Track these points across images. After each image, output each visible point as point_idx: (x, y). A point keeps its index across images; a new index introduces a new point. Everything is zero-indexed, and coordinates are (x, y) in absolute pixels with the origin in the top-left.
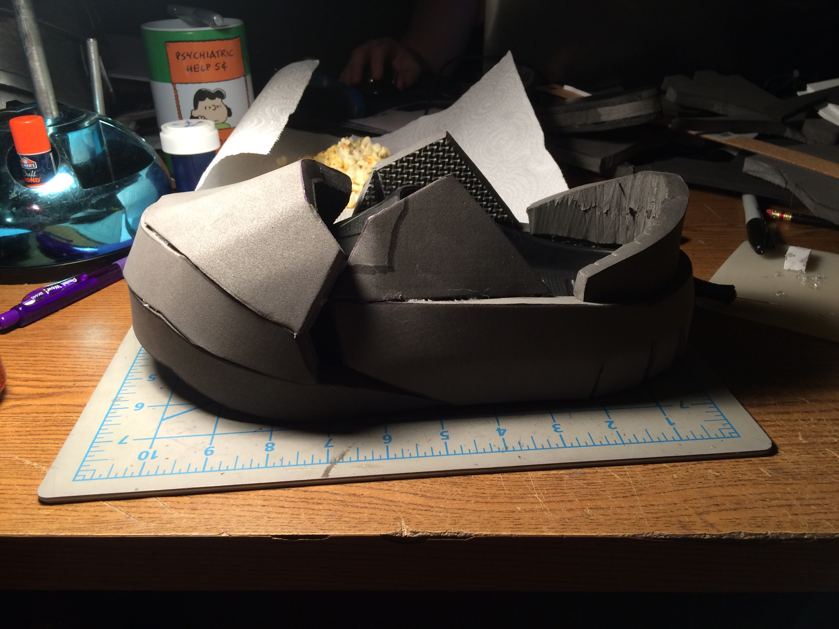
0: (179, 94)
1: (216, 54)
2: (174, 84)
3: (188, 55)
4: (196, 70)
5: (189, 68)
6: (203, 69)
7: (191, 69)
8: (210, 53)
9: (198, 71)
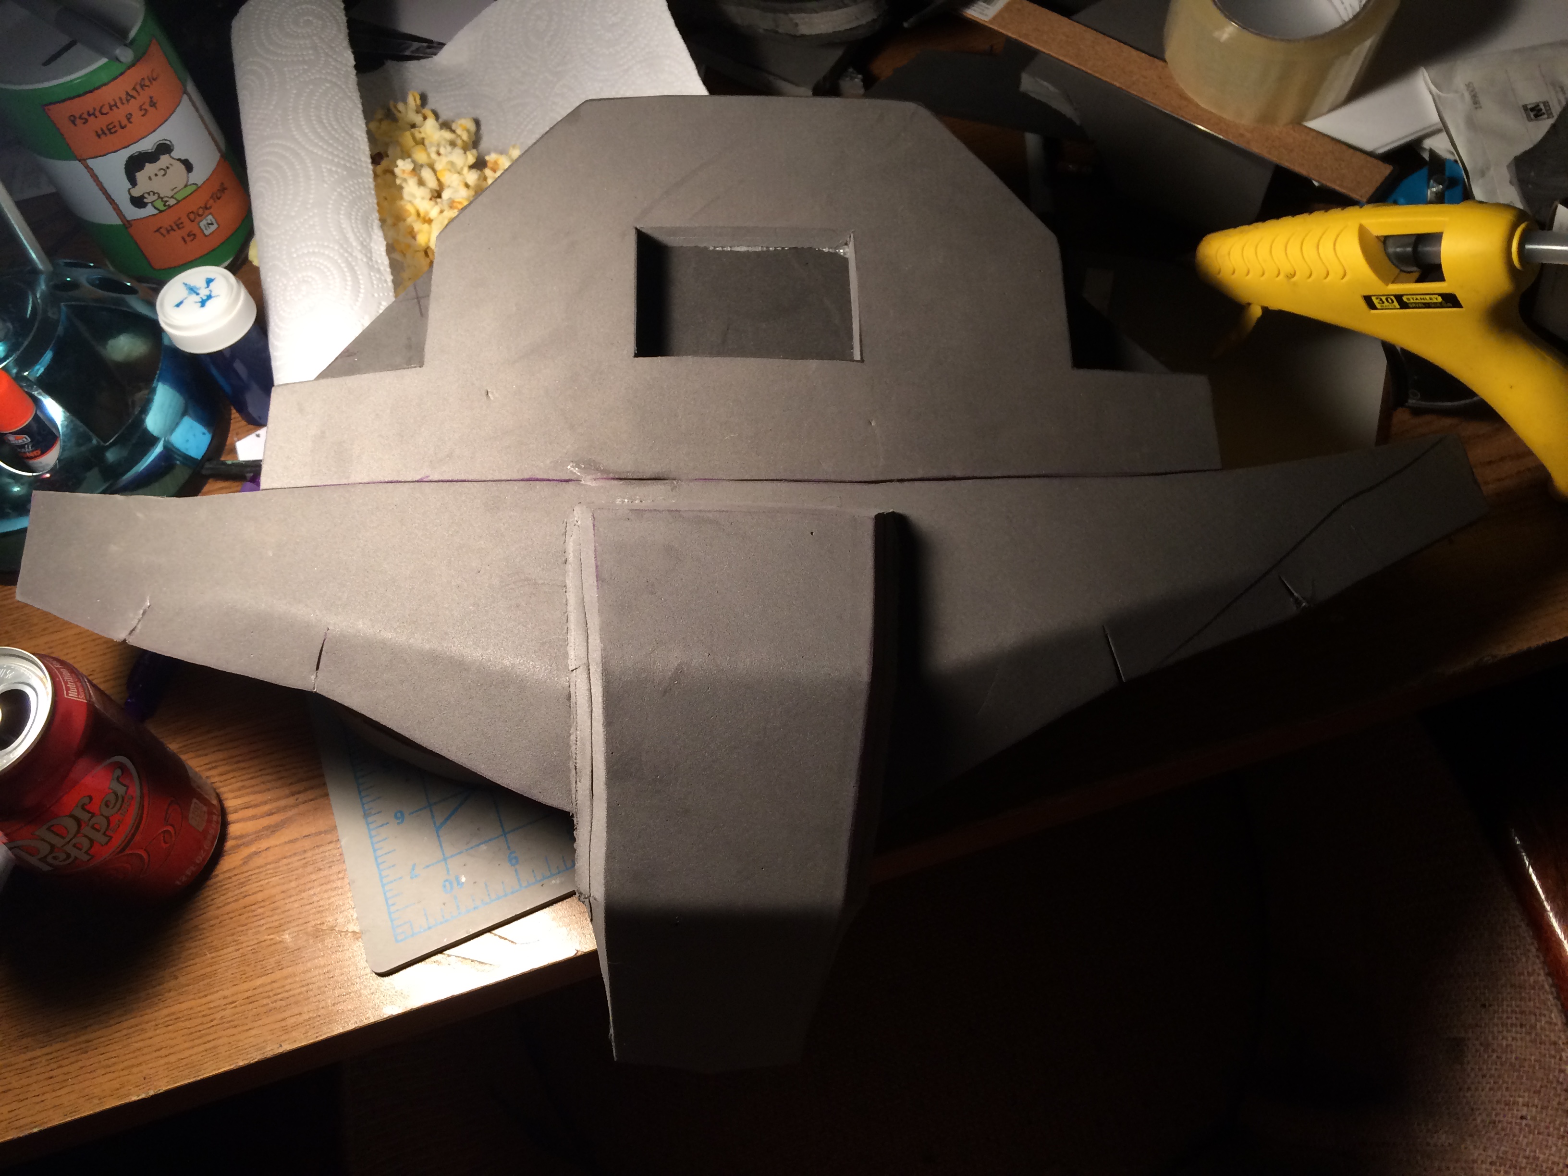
0: (97, 172)
1: (134, 93)
2: (83, 161)
3: (89, 115)
4: (113, 131)
5: (100, 132)
6: (123, 125)
7: (104, 133)
8: (124, 96)
9: (116, 132)
